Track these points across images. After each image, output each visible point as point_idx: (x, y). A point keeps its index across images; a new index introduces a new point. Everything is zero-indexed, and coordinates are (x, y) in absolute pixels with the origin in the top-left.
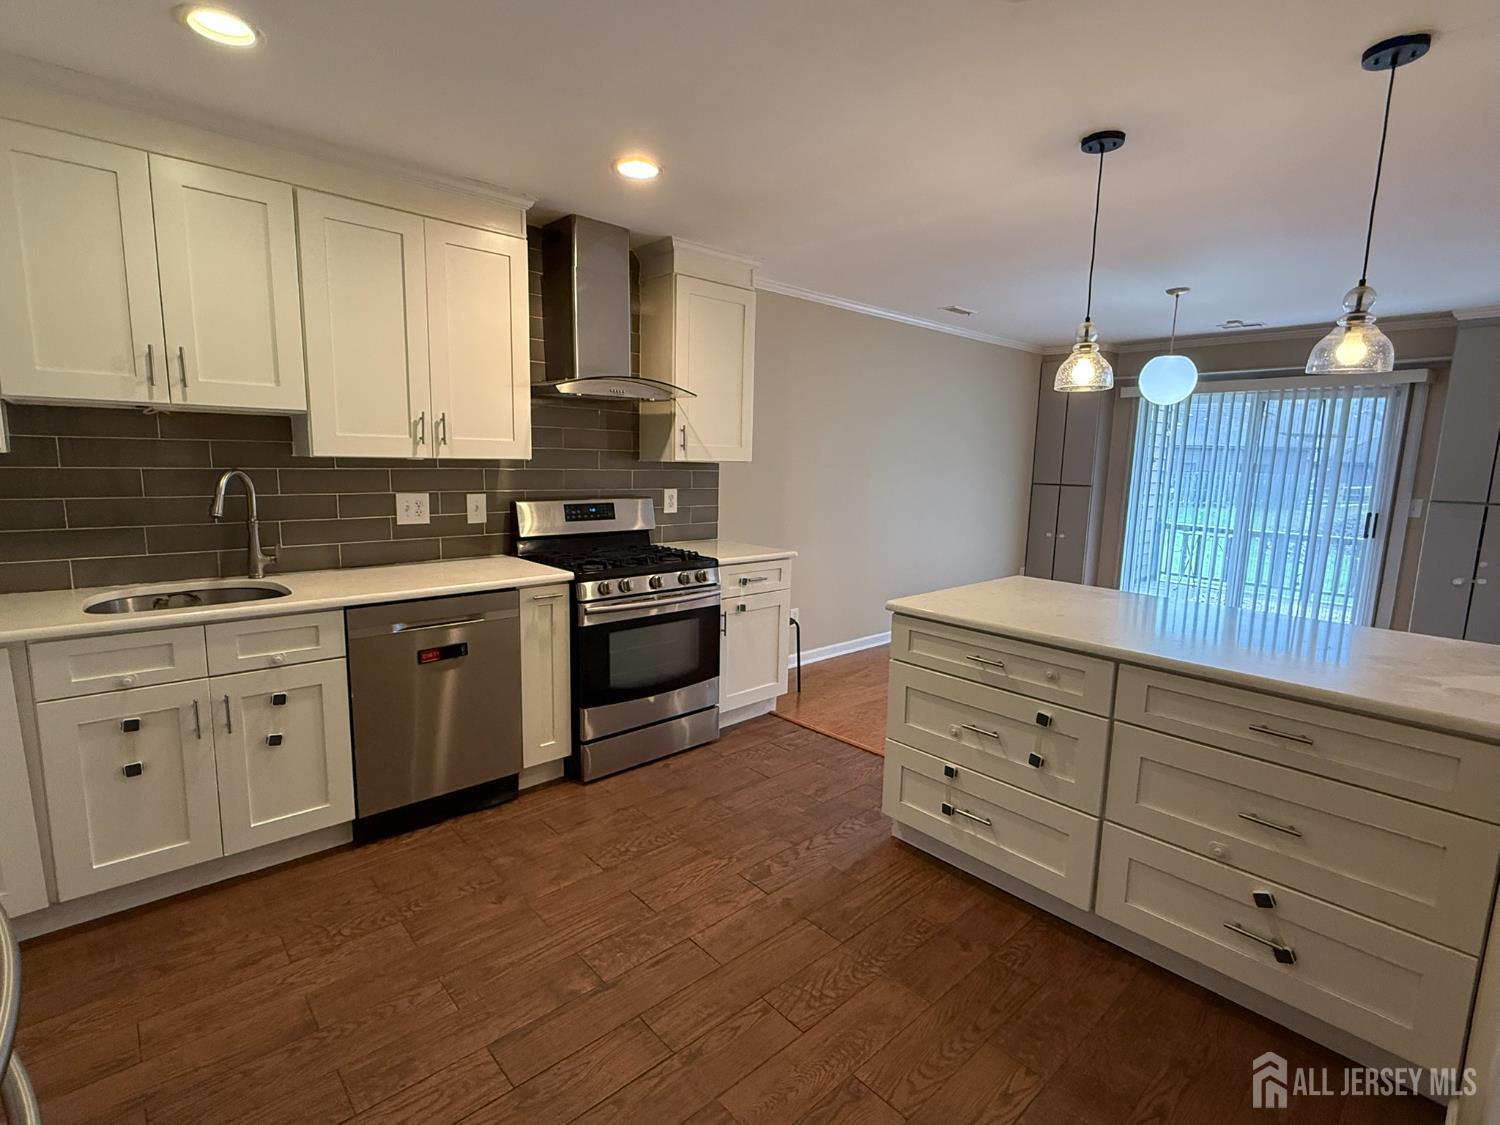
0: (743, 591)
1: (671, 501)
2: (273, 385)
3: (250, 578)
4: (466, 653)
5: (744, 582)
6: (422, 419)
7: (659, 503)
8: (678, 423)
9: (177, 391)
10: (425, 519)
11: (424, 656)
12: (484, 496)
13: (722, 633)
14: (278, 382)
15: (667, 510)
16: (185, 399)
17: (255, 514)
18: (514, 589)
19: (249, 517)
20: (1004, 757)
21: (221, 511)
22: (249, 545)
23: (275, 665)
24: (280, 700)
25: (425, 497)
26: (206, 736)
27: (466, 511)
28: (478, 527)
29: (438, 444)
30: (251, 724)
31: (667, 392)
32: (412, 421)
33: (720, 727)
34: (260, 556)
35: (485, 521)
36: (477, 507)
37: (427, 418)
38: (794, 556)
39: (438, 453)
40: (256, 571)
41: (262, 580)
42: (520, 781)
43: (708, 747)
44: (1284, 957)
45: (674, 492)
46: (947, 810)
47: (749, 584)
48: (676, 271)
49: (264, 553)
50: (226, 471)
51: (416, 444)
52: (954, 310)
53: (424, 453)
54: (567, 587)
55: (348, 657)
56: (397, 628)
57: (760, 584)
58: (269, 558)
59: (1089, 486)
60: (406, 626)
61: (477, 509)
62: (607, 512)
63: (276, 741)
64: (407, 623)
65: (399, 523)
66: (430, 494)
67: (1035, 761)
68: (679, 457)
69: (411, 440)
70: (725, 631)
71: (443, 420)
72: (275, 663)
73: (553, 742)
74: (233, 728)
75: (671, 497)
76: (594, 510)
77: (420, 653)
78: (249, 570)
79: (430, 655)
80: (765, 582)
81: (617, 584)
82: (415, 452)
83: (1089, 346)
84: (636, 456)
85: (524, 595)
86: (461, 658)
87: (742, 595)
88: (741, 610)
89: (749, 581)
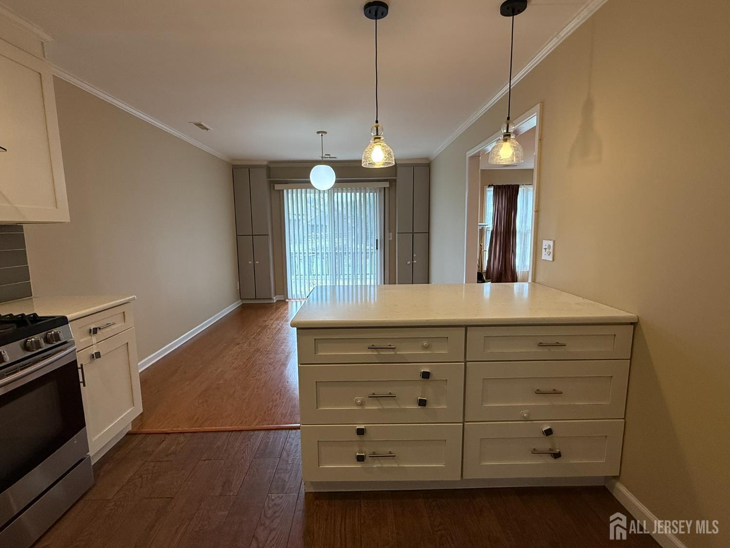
0: (94, 339)
5: (95, 331)
13: (82, 385)
20: (397, 407)
38: (134, 299)
43: (87, 497)
44: (557, 456)
46: (360, 459)
47: (99, 332)
52: (199, 125)
57: (108, 329)
59: (267, 235)
67: (422, 403)
70: (84, 382)
80: (113, 327)
83: (380, 138)
87: (94, 344)
88: (96, 358)
89: (100, 329)
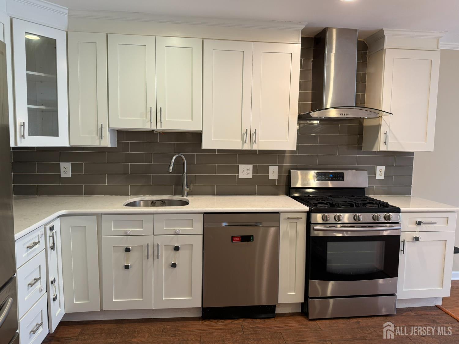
0: (418, 228)
1: (380, 172)
2: (191, 120)
3: (182, 196)
4: (253, 241)
5: (419, 223)
6: (246, 132)
7: (373, 173)
8: (383, 130)
9: (159, 124)
10: (250, 176)
11: (234, 239)
12: (277, 167)
13: (401, 253)
14: (192, 119)
15: (378, 177)
16: (161, 127)
17: (186, 171)
18: (278, 213)
19: (183, 172)
21: (171, 170)
22: (183, 183)
23: (176, 234)
24: (177, 249)
25: (250, 167)
26: (151, 259)
27: (269, 174)
28: (274, 181)
29: (253, 144)
30: (167, 256)
31: (377, 113)
32: (242, 133)
33: (397, 307)
34: (186, 188)
35: (277, 178)
36: (274, 172)
37: (249, 132)
39: (252, 147)
40: (184, 194)
41: (185, 198)
42: (277, 309)
45: (383, 168)
47: (422, 225)
48: (385, 47)
49: (188, 187)
50: (175, 154)
51: (243, 143)
53: (246, 147)
54: (305, 215)
55: (203, 234)
56: (224, 224)
57: (430, 225)
58: (189, 189)
60: (227, 224)
61: (273, 173)
62: (339, 177)
63: (174, 265)
64: (228, 223)
65: (239, 177)
66: (253, 165)
68: (383, 148)
69: (241, 141)
70: (403, 251)
71: (255, 132)
72: (176, 233)
73: (294, 294)
74: (160, 257)
75: (381, 171)
76: (332, 176)
77: (232, 237)
78: (182, 194)
79: (237, 239)
81: (334, 216)
82: (243, 147)
84: (360, 148)
85: (282, 216)
86: (250, 242)
87: (417, 231)
88: (415, 240)
89: (423, 223)
